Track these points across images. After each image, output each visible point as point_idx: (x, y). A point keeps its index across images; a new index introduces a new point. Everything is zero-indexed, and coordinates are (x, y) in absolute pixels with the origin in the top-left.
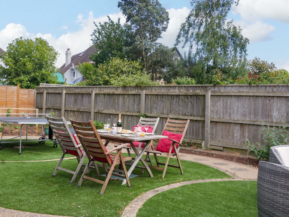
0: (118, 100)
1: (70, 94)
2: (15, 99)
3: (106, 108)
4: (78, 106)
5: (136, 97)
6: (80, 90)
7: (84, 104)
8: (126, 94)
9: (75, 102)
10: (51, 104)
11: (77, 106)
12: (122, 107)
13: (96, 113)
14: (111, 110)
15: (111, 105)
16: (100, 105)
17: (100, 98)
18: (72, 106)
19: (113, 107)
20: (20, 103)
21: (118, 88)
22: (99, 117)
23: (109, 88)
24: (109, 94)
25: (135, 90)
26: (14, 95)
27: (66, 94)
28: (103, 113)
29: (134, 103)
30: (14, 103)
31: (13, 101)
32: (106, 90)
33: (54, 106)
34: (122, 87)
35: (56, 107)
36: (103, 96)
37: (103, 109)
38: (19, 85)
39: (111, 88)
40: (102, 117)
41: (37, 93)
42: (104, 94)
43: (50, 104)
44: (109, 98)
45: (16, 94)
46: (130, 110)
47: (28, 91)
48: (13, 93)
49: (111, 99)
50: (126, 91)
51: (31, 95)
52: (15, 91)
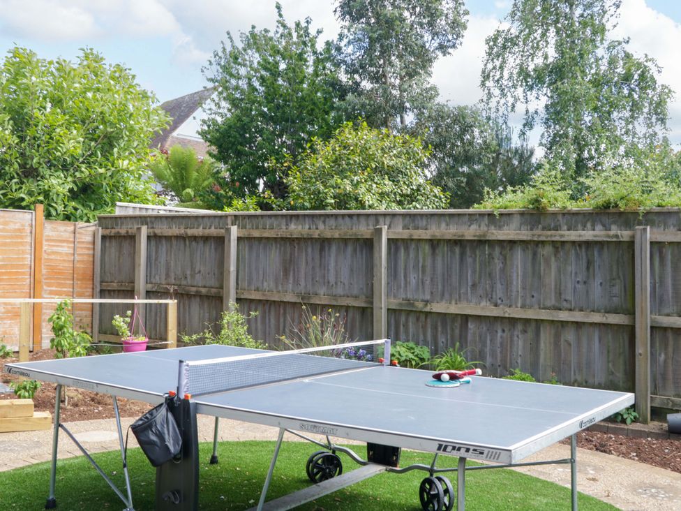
0: (504, 263)
1: (260, 239)
2: (28, 260)
3: (443, 295)
4: (303, 283)
5: (596, 253)
6: (307, 227)
7: (332, 279)
8: (543, 242)
9: (286, 272)
10: (167, 275)
11: (297, 282)
12: (524, 288)
13: (394, 310)
14: (469, 301)
15: (470, 284)
16: (413, 282)
17: (412, 255)
18: (272, 285)
19: (480, 292)
20: (44, 271)
21: (504, 218)
22: (406, 326)
23: (456, 219)
24: (458, 243)
25: (589, 225)
26: (22, 244)
27: (239, 239)
28: (427, 314)
29: (588, 277)
30: (23, 273)
31: (18, 266)
32: (443, 225)
33: (184, 282)
34: (522, 214)
35: (194, 289)
36: (427, 248)
37: (428, 297)
38: (40, 208)
39: (466, 218)
40: (424, 328)
41: (104, 237)
42: (434, 243)
43: (163, 277)
44: (457, 256)
45: (28, 239)
46: (566, 300)
47: (72, 228)
48: (21, 237)
49: (469, 260)
50: (544, 229)
51: (83, 242)
52: (28, 229)
